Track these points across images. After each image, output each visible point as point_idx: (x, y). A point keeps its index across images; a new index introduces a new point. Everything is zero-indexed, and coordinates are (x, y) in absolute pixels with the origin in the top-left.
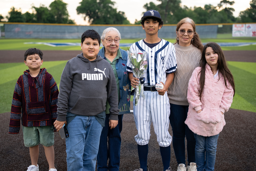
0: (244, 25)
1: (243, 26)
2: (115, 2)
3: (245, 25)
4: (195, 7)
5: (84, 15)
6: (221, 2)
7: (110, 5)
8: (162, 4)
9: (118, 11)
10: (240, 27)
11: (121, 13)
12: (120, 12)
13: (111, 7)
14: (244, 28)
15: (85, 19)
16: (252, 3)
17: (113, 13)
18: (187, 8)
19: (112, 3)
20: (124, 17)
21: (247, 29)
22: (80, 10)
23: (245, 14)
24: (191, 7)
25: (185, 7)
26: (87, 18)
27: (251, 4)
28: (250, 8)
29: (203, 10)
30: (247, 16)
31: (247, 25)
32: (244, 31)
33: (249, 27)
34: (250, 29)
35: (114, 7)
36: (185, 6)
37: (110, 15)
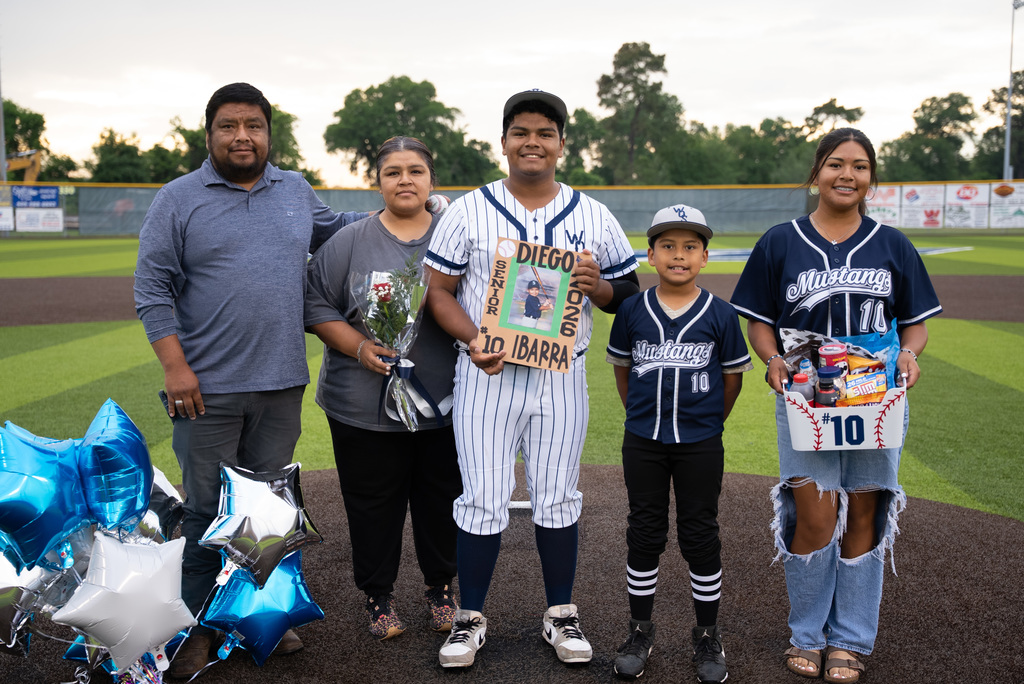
0: (897, 188)
1: (892, 193)
2: (457, 110)
3: (901, 187)
4: (730, 127)
5: (352, 155)
6: (818, 111)
7: (440, 120)
8: (618, 114)
9: (467, 139)
10: (885, 197)
11: (478, 147)
12: (474, 142)
13: (443, 128)
14: (895, 199)
15: (353, 168)
16: (920, 114)
17: (450, 146)
18: (701, 128)
19: (448, 113)
20: (488, 160)
21: (905, 202)
22: (337, 138)
23: (898, 152)
24: (716, 128)
25: (695, 128)
26: (362, 166)
27: (917, 120)
28: (913, 132)
29: (757, 137)
30: (905, 158)
31: (908, 188)
32: (897, 210)
33: (913, 196)
34: (918, 203)
35: (455, 126)
36: (694, 123)
37: (440, 152)
